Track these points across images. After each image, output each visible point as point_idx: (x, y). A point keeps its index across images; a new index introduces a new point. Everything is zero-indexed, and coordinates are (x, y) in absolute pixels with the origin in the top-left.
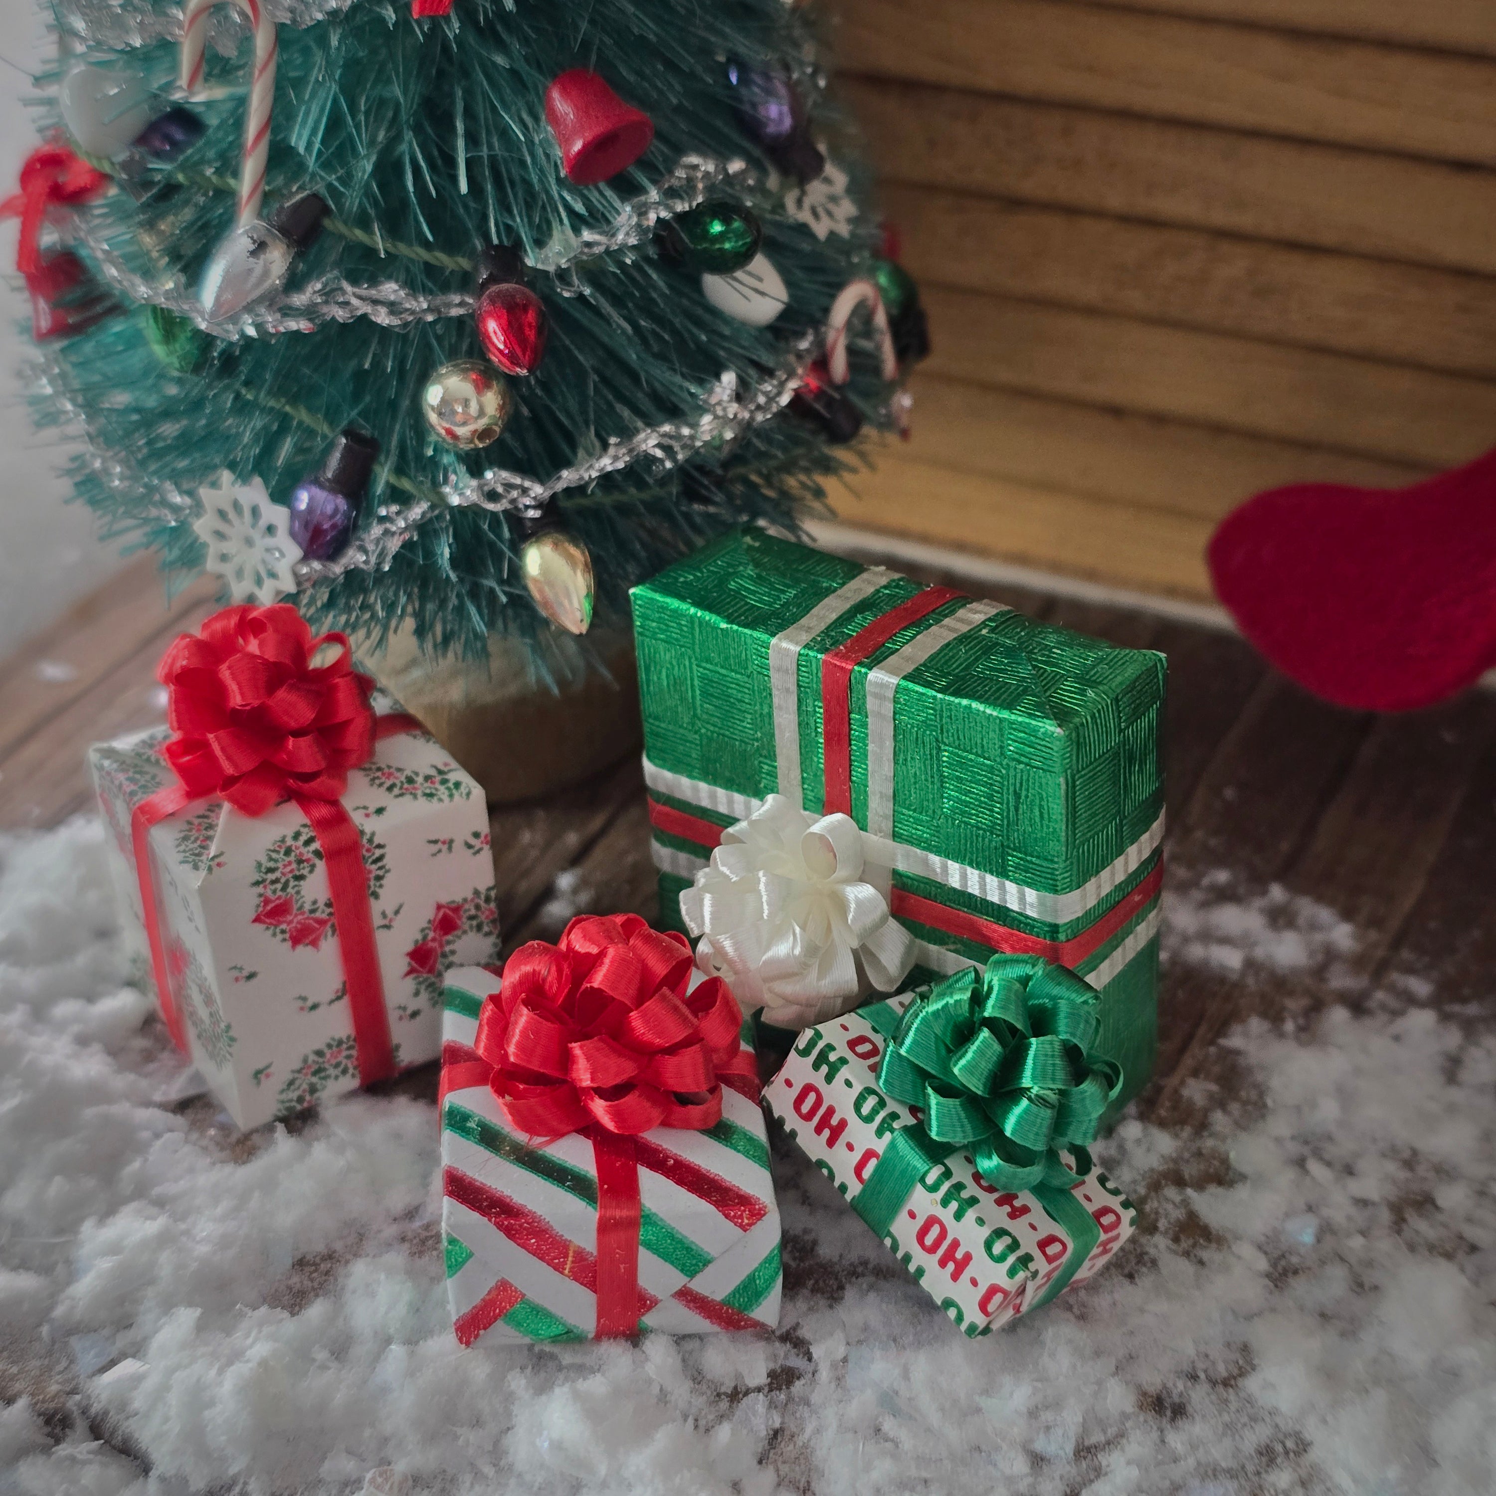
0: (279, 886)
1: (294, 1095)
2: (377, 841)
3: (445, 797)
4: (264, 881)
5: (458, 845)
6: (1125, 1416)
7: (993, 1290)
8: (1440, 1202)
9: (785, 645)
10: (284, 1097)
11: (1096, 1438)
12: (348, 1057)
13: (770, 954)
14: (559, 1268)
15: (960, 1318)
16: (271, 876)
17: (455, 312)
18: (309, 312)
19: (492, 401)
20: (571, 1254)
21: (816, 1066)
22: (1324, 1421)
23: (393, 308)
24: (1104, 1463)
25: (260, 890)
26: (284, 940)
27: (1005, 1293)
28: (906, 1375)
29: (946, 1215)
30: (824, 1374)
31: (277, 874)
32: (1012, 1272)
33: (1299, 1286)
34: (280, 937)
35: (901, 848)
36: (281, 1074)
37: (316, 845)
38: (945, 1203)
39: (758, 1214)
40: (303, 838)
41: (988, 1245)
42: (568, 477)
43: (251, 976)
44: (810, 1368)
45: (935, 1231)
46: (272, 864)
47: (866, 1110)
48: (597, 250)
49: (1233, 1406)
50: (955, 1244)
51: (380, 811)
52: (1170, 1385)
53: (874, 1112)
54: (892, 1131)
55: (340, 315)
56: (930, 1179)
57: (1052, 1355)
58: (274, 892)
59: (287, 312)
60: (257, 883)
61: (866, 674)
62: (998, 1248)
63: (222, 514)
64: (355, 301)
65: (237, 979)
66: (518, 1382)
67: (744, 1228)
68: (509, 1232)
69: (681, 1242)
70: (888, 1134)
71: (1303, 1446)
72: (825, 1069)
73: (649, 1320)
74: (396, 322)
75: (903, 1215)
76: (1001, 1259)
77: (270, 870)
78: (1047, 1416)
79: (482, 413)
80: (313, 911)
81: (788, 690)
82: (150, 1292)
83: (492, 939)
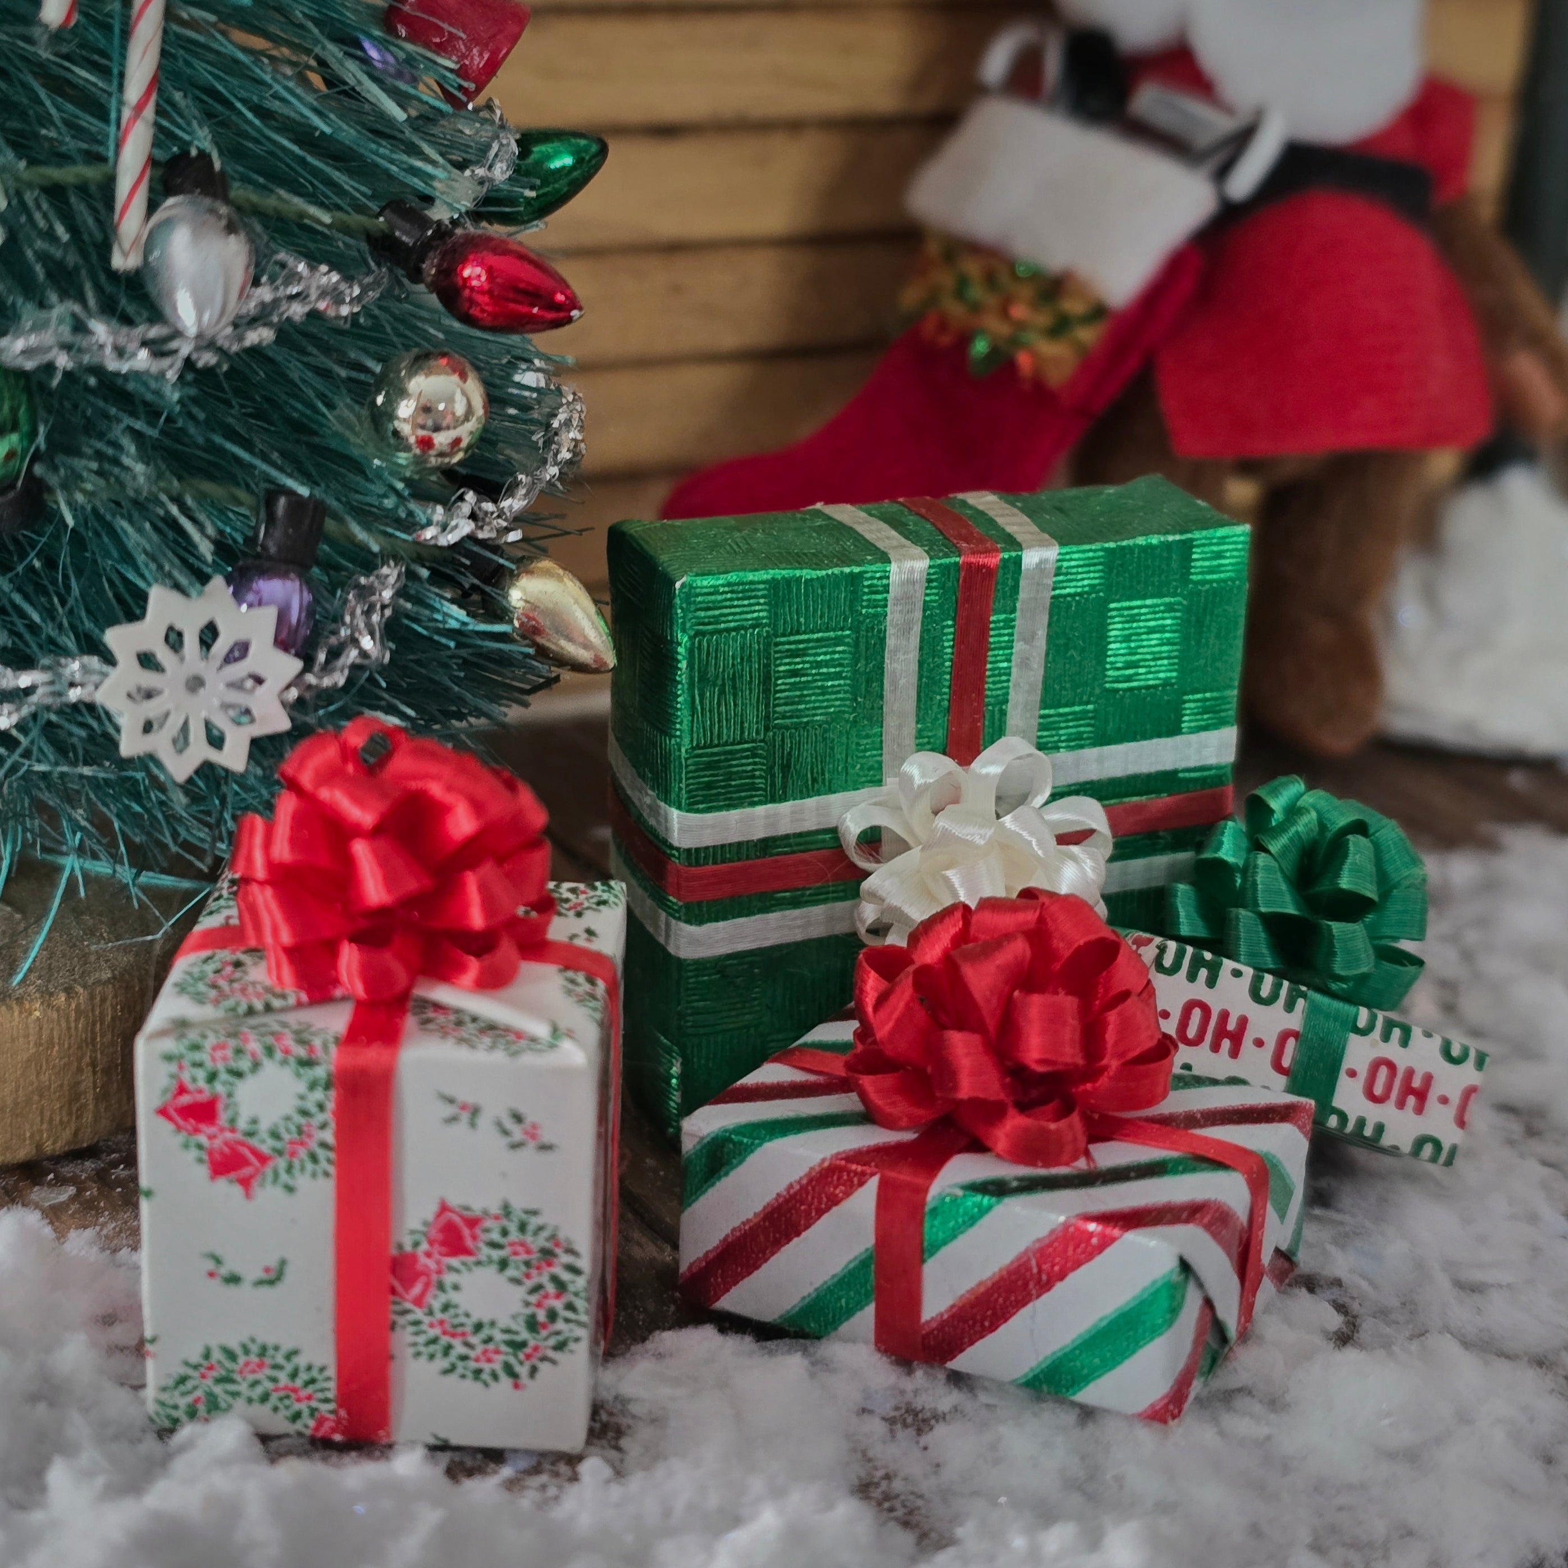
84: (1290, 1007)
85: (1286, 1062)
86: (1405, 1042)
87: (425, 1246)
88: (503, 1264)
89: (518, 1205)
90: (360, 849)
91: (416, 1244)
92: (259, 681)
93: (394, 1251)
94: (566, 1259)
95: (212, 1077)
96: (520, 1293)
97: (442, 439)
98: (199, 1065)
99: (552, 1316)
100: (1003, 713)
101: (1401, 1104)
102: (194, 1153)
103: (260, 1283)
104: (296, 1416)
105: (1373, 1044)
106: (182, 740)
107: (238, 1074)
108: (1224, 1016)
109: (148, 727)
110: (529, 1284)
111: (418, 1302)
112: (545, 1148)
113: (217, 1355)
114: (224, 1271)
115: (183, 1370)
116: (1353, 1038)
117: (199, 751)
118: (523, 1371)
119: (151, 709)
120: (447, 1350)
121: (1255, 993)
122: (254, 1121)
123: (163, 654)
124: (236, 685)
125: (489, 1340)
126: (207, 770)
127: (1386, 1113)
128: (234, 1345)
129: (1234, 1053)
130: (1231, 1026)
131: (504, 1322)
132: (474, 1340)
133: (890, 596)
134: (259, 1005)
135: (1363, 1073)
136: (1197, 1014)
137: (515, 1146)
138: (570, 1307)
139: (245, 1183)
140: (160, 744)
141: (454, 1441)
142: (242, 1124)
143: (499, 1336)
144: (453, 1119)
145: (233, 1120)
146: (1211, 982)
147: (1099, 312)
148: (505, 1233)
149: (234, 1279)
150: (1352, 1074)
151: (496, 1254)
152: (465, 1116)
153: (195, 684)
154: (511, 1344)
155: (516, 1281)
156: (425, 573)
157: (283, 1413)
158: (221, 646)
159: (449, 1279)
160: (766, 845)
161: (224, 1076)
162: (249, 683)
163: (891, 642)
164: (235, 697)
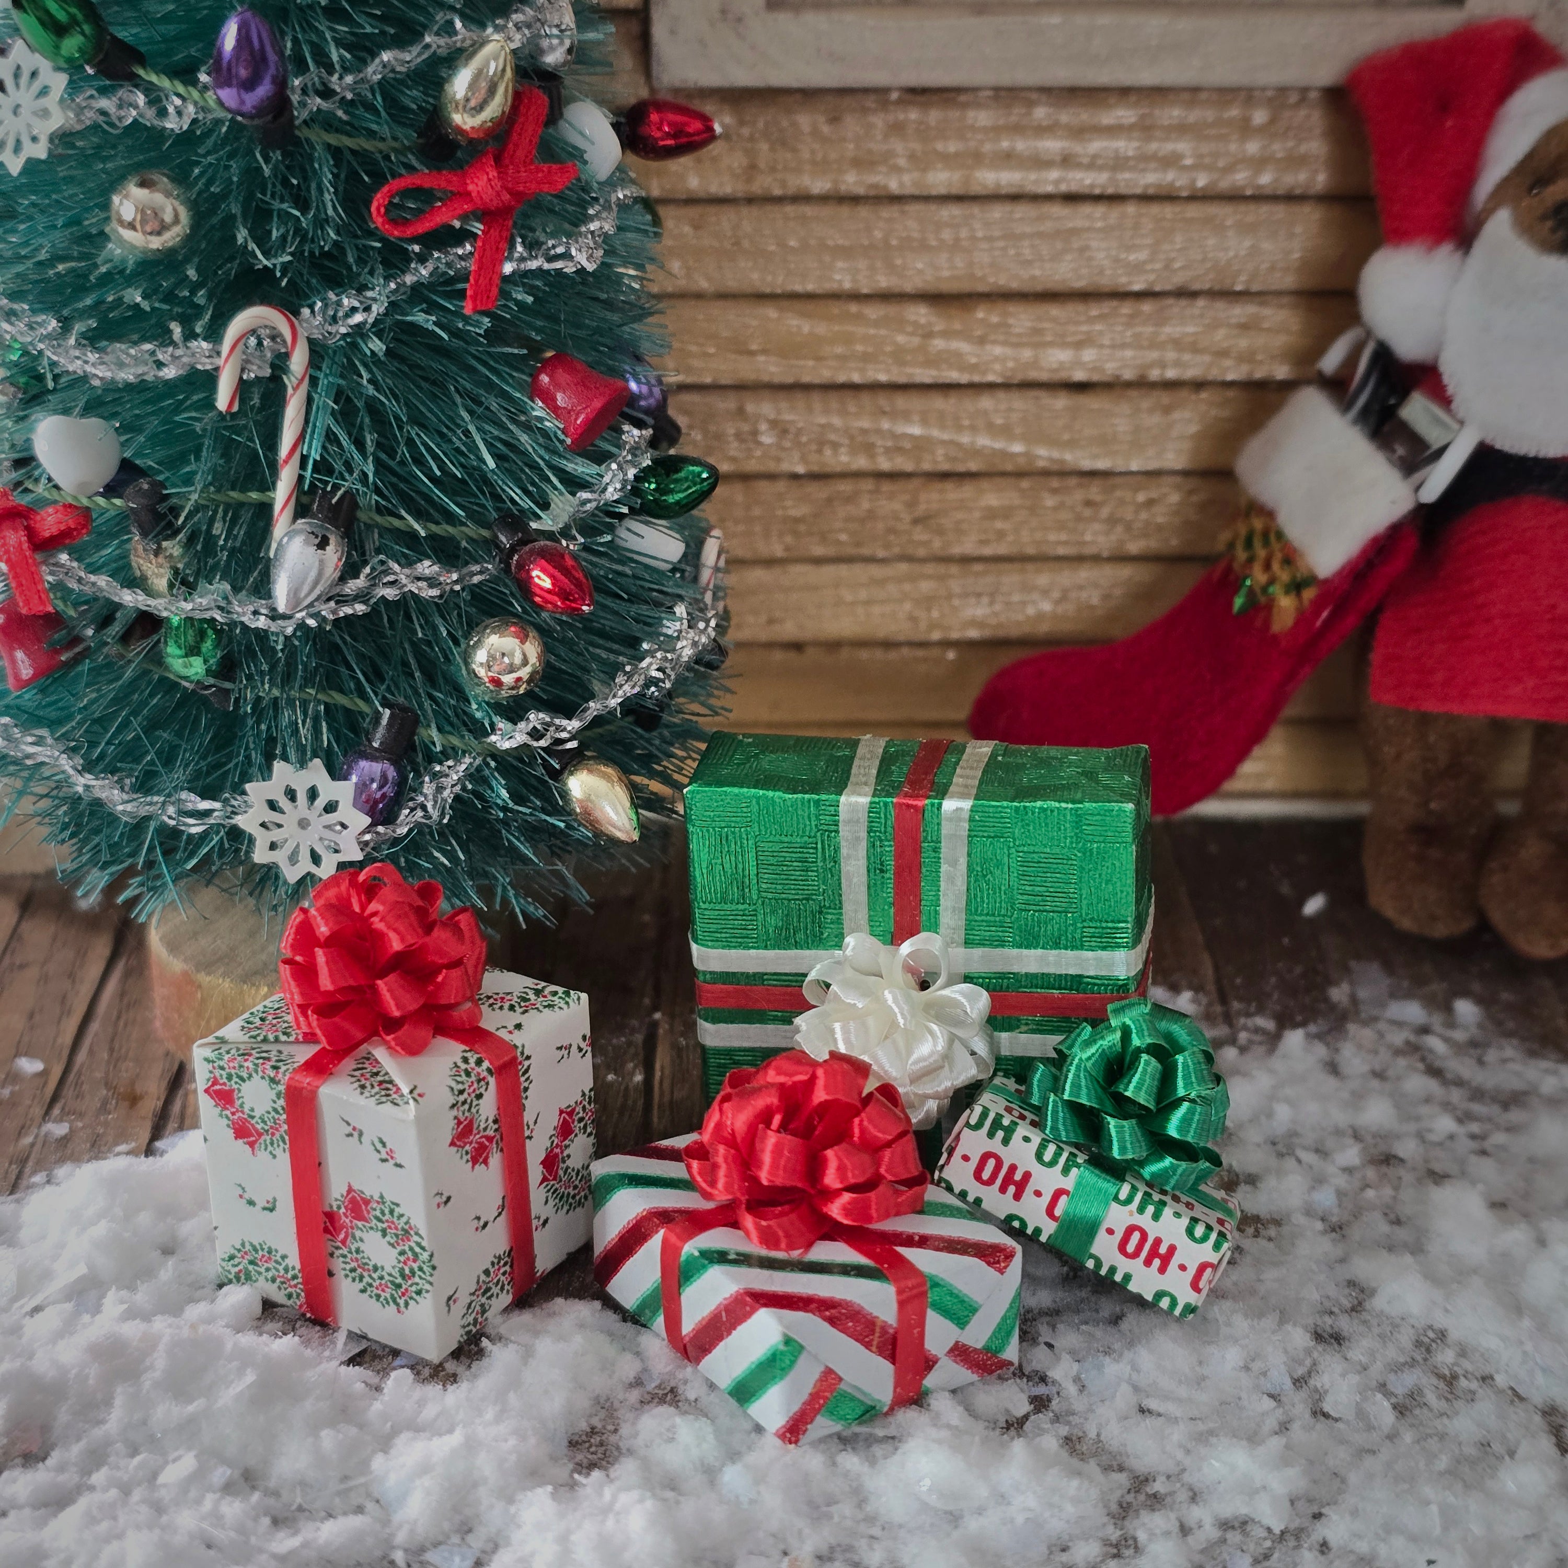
0: (466, 1107)
1: (470, 1319)
3: (562, 1005)
5: (574, 1049)
6: (1308, 1352)
7: (1202, 1268)
8: (1401, 1154)
9: (854, 799)
10: (465, 1322)
11: (1300, 1371)
12: (504, 1274)
13: (915, 1056)
14: (868, 1346)
15: (1174, 1302)
16: (462, 1098)
17: (476, 579)
18: (361, 596)
19: (533, 650)
20: (878, 1330)
21: (991, 1135)
22: (1447, 1311)
23: (432, 582)
24: (1319, 1385)
25: (455, 1112)
27: (1214, 1267)
28: (1135, 1368)
29: (1145, 1221)
30: (1071, 1389)
31: (465, 1095)
32: (1217, 1247)
33: (1355, 1233)
35: (978, 952)
36: (463, 1299)
37: (486, 1064)
38: (1141, 1210)
39: (1009, 1256)
40: (472, 1061)
41: (1190, 1232)
42: (594, 708)
44: (1054, 1390)
45: (1136, 1237)
46: (461, 1087)
47: (1047, 1157)
48: (589, 507)
49: (1374, 1322)
50: (1158, 1242)
51: (518, 1026)
52: (1319, 1323)
53: (1057, 1155)
54: (1078, 1166)
55: (390, 593)
56: (1123, 1196)
57: (1228, 1324)
59: (342, 600)
60: (453, 1106)
61: (940, 805)
62: (1199, 1231)
63: (272, 805)
64: (404, 580)
66: (850, 1461)
67: (1001, 1271)
68: (832, 1321)
69: (957, 1296)
70: (1075, 1170)
71: (1442, 1335)
72: (1000, 1134)
73: (929, 1381)
74: (435, 592)
75: (1102, 1234)
76: (1204, 1239)
77: (461, 1092)
78: (1257, 1366)
79: (525, 662)
80: (485, 1129)
81: (858, 839)
82: (482, 1492)
83: (592, 1139)
84: (1066, 1171)
85: (1058, 1212)
86: (1156, 1217)
87: (343, 1210)
88: (384, 1233)
89: (388, 1198)
90: (319, 953)
91: (339, 1207)
92: (344, 826)
93: (327, 1209)
94: (416, 1238)
95: (230, 1077)
96: (395, 1252)
97: (508, 679)
98: (222, 1068)
99: (413, 1273)
100: (937, 913)
101: (1148, 1263)
102: (226, 1121)
103: (264, 1209)
104: (290, 1296)
105: (1131, 1214)
106: (293, 859)
107: (243, 1080)
108: (1013, 1168)
109: (273, 846)
110: (399, 1249)
111: (344, 1242)
112: (399, 1166)
113: (248, 1247)
114: (246, 1196)
115: (233, 1251)
117: (305, 865)
118: (401, 1302)
119: (276, 835)
120: (361, 1278)
121: (1039, 1156)
122: (252, 1110)
123: (284, 803)
124: (328, 827)
125: (381, 1278)
126: (307, 879)
127: (1135, 1267)
128: (256, 1243)
129: (1017, 1196)
130: (1018, 1176)
131: (388, 1269)
132: (375, 1276)
133: (841, 818)
134: (271, 1037)
135: (1119, 1235)
137: (384, 1161)
138: (421, 1269)
139: (252, 1145)
140: (280, 857)
141: (370, 1336)
142: (246, 1110)
143: (387, 1277)
144: (350, 1135)
145: (242, 1106)
146: (1006, 1141)
147: (1311, 580)
148: (383, 1213)
149: (251, 1203)
151: (380, 1225)
152: (356, 1134)
153: (303, 824)
154: (392, 1283)
155: (392, 1245)
156: (493, 764)
157: (283, 1292)
158: (320, 803)
159: (358, 1234)
160: (759, 977)
161: (235, 1079)
162: (338, 828)
163: (844, 851)
164: (328, 834)
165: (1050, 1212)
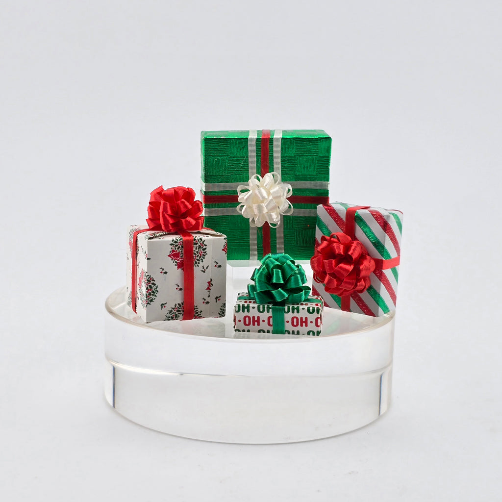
2: (205, 243)
4: (173, 244)
26: (176, 265)
34: (175, 264)
43: (166, 273)
58: (176, 249)
60: (171, 245)
65: (161, 272)
85: (271, 324)
86: (298, 312)
116: (285, 314)
121: (259, 311)
136: (247, 319)
150: (288, 322)
165: (269, 324)
